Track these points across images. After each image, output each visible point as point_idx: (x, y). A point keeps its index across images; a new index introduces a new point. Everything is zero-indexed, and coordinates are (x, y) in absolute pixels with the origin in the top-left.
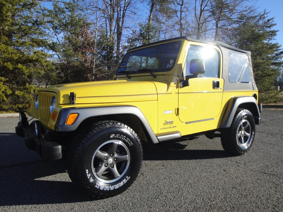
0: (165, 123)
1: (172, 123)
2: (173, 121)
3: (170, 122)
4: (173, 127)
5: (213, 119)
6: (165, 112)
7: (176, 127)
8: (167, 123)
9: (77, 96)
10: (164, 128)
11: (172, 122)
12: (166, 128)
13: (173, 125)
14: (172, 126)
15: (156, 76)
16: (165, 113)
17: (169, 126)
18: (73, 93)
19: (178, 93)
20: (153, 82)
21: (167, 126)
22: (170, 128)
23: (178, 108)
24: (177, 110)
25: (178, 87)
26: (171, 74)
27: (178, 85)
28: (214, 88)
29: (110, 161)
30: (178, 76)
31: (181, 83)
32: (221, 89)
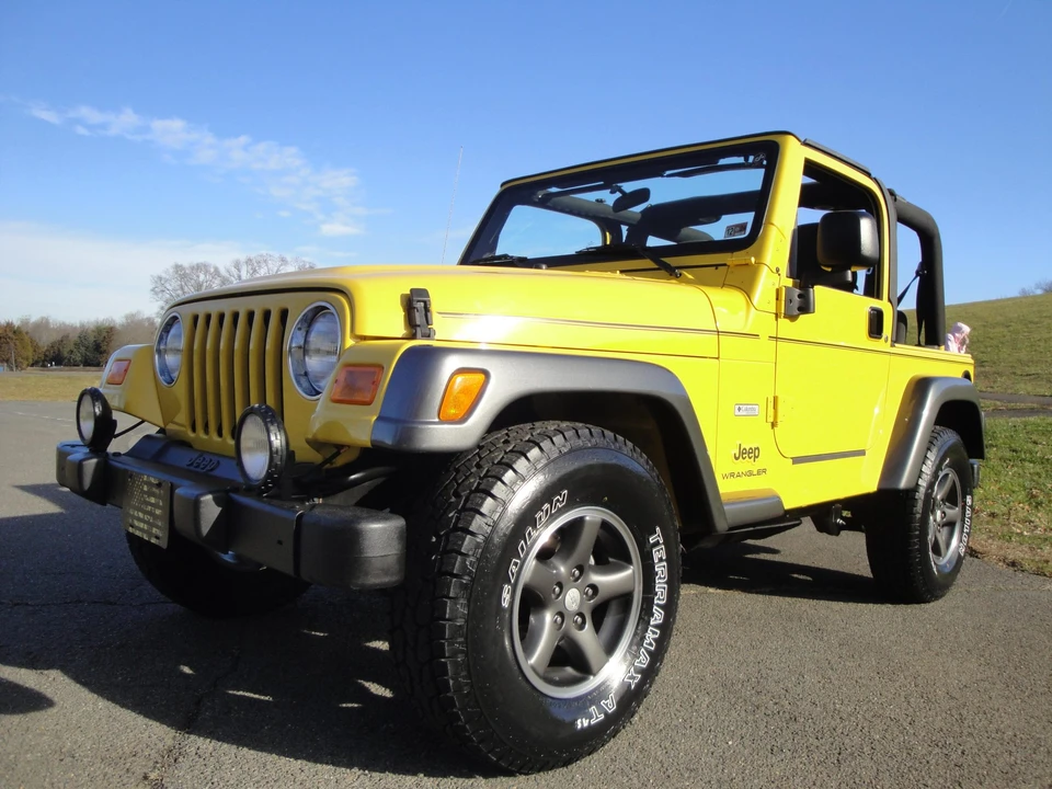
0: (737, 455)
1: (756, 457)
2: (758, 448)
3: (749, 452)
4: (759, 473)
5: (862, 453)
6: (739, 409)
7: (764, 471)
8: (742, 453)
10: (732, 475)
12: (738, 475)
13: (759, 464)
14: (756, 466)
15: (679, 270)
16: (737, 412)
17: (745, 465)
18: (426, 292)
19: (777, 338)
20: (695, 286)
21: (740, 465)
22: (750, 474)
23: (775, 399)
24: (771, 405)
25: (777, 316)
26: (753, 259)
27: (778, 307)
28: (870, 336)
29: (572, 598)
30: (778, 270)
31: (789, 301)
32: (886, 340)
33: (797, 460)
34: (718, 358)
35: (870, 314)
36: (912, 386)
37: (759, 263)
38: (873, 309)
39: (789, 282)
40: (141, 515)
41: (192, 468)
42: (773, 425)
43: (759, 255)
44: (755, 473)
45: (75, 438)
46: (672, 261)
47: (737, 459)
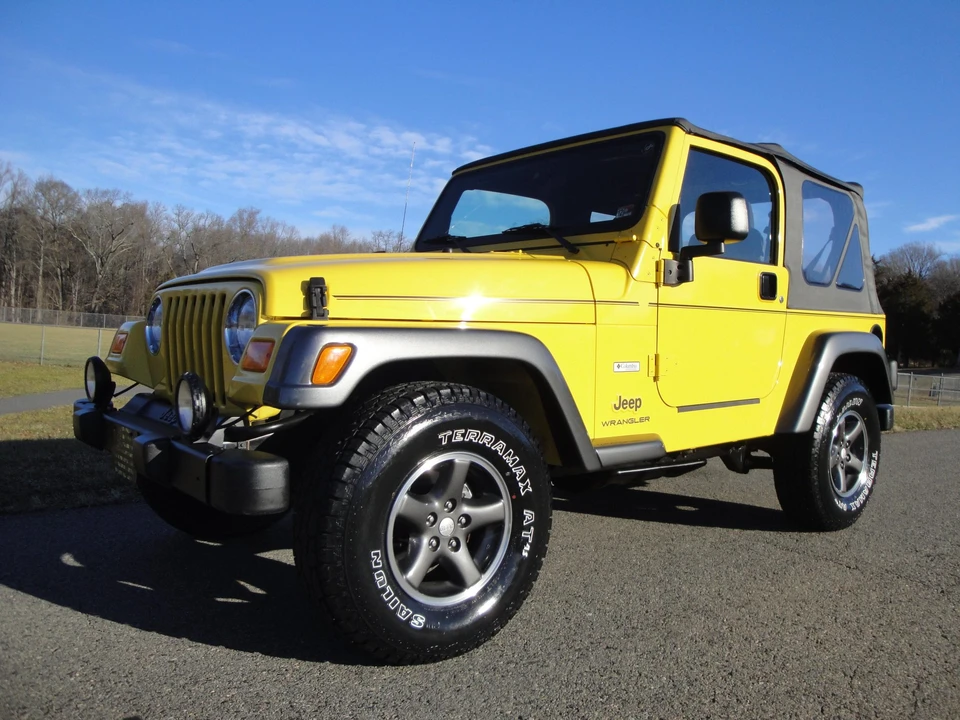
0: (617, 405)
1: (637, 407)
2: (639, 399)
3: (630, 403)
4: (641, 420)
5: (757, 401)
6: (619, 366)
7: (648, 419)
8: (623, 404)
9: (332, 292)
10: (613, 422)
11: (635, 404)
12: (619, 423)
13: (641, 413)
14: (638, 414)
15: (578, 247)
16: (616, 369)
17: (626, 414)
18: (321, 279)
19: (658, 304)
20: (579, 262)
21: (621, 414)
22: (632, 421)
23: (657, 357)
24: (652, 363)
25: (657, 285)
26: (635, 237)
27: (657, 277)
28: (762, 298)
29: (446, 525)
30: (657, 245)
31: (668, 272)
32: (781, 301)
33: (681, 409)
34: (595, 324)
35: (761, 278)
36: (813, 341)
37: (641, 240)
38: (764, 274)
39: (669, 256)
40: (121, 458)
41: (162, 421)
42: (656, 379)
43: (641, 233)
44: (638, 420)
45: (85, 397)
46: (572, 239)
47: (617, 409)
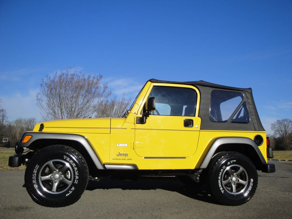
0: (118, 155)
2: (127, 154)
3: (123, 155)
7: (131, 159)
8: (120, 154)
9: (45, 126)
10: (117, 159)
11: (126, 155)
12: (119, 159)
14: (127, 158)
16: (118, 145)
17: (122, 157)
18: (43, 124)
19: (135, 129)
21: (120, 157)
22: (125, 159)
23: (134, 143)
25: (134, 123)
28: (185, 127)
30: (135, 113)
31: (138, 120)
32: (197, 127)
33: (145, 158)
34: (110, 133)
35: (185, 121)
38: (187, 119)
42: (133, 149)
